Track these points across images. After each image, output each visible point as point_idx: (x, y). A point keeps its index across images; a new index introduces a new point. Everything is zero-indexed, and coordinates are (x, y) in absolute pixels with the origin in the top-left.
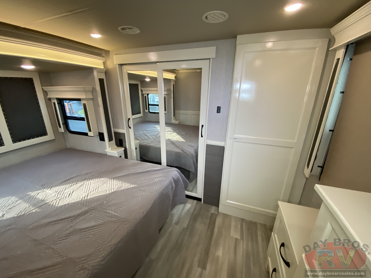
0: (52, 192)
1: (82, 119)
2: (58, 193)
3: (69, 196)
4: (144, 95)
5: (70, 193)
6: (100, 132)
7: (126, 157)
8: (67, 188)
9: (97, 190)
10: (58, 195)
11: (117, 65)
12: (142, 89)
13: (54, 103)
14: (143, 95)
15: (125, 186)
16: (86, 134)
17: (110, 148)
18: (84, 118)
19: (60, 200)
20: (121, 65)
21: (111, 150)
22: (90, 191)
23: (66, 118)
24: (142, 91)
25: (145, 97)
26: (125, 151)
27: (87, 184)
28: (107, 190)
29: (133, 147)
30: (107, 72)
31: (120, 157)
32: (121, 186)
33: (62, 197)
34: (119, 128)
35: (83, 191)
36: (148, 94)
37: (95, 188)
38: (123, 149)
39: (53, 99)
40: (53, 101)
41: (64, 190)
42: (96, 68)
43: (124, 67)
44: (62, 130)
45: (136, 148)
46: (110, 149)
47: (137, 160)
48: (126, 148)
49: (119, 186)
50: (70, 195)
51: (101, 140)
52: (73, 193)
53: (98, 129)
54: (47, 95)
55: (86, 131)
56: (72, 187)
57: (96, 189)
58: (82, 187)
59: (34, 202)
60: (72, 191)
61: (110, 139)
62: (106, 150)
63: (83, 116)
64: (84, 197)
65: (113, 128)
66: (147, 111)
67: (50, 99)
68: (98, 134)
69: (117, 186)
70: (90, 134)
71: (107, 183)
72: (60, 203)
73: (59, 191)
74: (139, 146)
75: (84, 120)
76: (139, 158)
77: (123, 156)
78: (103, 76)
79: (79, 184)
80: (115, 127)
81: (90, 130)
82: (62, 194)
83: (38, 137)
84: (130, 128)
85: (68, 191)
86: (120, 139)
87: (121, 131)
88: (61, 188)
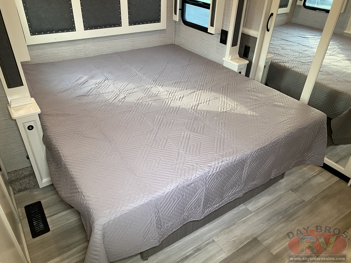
0: (163, 91)
1: (206, 6)
2: (170, 93)
3: (180, 99)
5: (181, 97)
6: (224, 29)
7: (247, 74)
8: (177, 91)
9: (207, 103)
10: (169, 95)
15: (241, 109)
16: (205, 30)
17: (230, 57)
18: (209, 5)
19: (171, 100)
22: (200, 102)
23: (185, 1)
26: (249, 66)
27: (197, 93)
28: (219, 107)
29: (262, 63)
31: (240, 73)
32: (235, 108)
33: (174, 99)
34: (250, 29)
35: (193, 99)
37: (206, 100)
38: (247, 62)
41: (174, 92)
44: (177, 17)
45: (265, 66)
46: (230, 59)
47: (261, 83)
48: (252, 62)
49: (233, 107)
50: (181, 99)
51: (221, 42)
52: (183, 97)
53: (223, 23)
55: (207, 25)
56: (182, 91)
57: (207, 101)
58: (192, 95)
59: (149, 94)
60: (182, 95)
61: (234, 44)
62: (224, 59)
64: (194, 105)
65: (243, 26)
68: (220, 32)
69: (230, 107)
70: (211, 30)
71: (219, 99)
72: (171, 103)
73: (170, 92)
74: (269, 64)
75: (209, 8)
76: (264, 81)
77: (244, 73)
79: (189, 91)
80: (245, 26)
81: (212, 25)
82: (173, 95)
83: (151, 23)
84: (268, 30)
85: (179, 94)
86: (246, 46)
87: (252, 33)
88: (171, 89)
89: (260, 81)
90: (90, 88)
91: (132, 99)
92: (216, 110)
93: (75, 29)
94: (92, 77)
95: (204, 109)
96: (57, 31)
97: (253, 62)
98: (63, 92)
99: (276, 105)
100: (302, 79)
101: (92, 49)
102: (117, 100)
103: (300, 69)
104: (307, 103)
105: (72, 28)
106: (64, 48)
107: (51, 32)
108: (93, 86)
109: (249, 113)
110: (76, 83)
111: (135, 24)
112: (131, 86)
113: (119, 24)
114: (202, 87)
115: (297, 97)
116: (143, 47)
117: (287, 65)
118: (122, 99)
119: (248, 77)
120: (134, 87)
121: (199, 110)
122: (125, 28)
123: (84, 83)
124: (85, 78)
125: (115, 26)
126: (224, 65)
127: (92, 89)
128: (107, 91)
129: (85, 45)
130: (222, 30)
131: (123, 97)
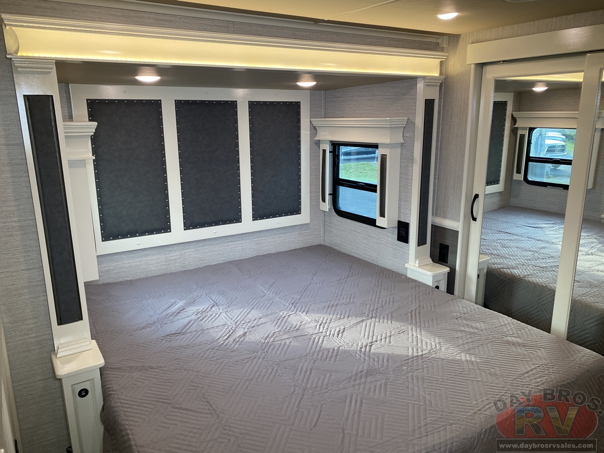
0: (309, 320)
1: (371, 188)
2: (321, 325)
3: (338, 334)
4: (520, 132)
5: (340, 331)
6: (402, 220)
7: (450, 289)
8: (333, 320)
9: (387, 341)
10: (320, 328)
11: (473, 67)
12: (516, 114)
13: (324, 151)
14: (514, 131)
16: (371, 222)
17: (417, 262)
18: (376, 186)
19: (324, 337)
20: (481, 66)
21: (420, 266)
22: (374, 339)
23: (337, 182)
24: (514, 120)
25: (522, 136)
26: (451, 277)
27: (368, 324)
28: (408, 348)
29: (472, 271)
30: (445, 85)
31: (437, 287)
32: (438, 348)
33: (328, 334)
34: (445, 217)
35: (362, 335)
36: (531, 130)
37: (384, 336)
38: (447, 270)
39: (324, 142)
40: (323, 147)
41: (328, 321)
42: (424, 77)
43: (488, 69)
44: (326, 206)
45: (478, 276)
46: (417, 265)
47: (476, 303)
48: (455, 270)
49: (434, 347)
50: (340, 335)
51: (399, 239)
52: (344, 331)
53: (399, 212)
54: (316, 134)
55: (374, 214)
56: (341, 321)
57: (386, 338)
58: (359, 326)
59: (285, 327)
60: (342, 328)
61: (421, 241)
62: (406, 265)
63: (375, 180)
64: (364, 345)
65: (433, 215)
66: (520, 177)
67: (318, 143)
68: (397, 225)
69: (429, 347)
70: (380, 222)
71: (406, 332)
72: (324, 342)
73: (320, 322)
74: (485, 271)
75: (376, 191)
76: (481, 299)
77: (443, 286)
78: (434, 94)
79: (354, 320)
80: (435, 214)
81: (382, 214)
82: (326, 327)
83: (286, 214)
84: (475, 219)
85: (336, 326)
86: (441, 245)
87: (448, 224)
88: (323, 317)
89: (474, 301)
90: (188, 320)
91: (256, 337)
92: (405, 353)
93: (170, 228)
94: (192, 303)
95: (382, 351)
96: (142, 234)
97: (457, 268)
98: (144, 328)
99: (508, 342)
100: (547, 295)
101: (193, 259)
102: (231, 340)
103: (540, 279)
104: (566, 338)
105: (165, 227)
106: (150, 258)
107: (133, 234)
108: (193, 317)
109: (464, 357)
110: (164, 313)
111: (262, 218)
112: (255, 314)
113: (237, 219)
114: (374, 314)
115: (546, 326)
116: (273, 251)
117: (516, 272)
118: (240, 337)
119: (452, 293)
120: (260, 315)
121: (374, 354)
122: (247, 223)
123: (178, 313)
124: (181, 304)
125: (231, 221)
126: (409, 276)
127: (190, 321)
128: (215, 324)
129: (183, 252)
130: (399, 222)
131: (241, 333)
